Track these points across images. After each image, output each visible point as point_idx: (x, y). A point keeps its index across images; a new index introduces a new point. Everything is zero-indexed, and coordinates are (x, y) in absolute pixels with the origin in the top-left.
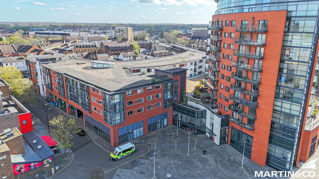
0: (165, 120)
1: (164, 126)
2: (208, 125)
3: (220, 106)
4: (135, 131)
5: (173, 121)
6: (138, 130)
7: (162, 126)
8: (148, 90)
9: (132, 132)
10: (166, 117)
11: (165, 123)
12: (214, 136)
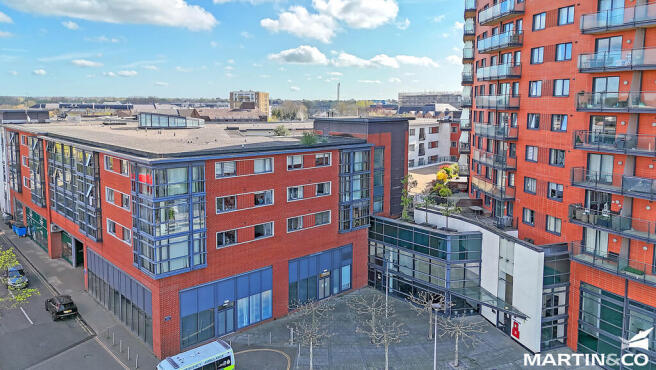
0: (346, 270)
1: (340, 291)
2: (491, 284)
3: (528, 218)
4: (242, 303)
5: (371, 275)
6: (254, 298)
7: (336, 291)
8: (290, 167)
9: (234, 307)
10: (349, 261)
11: (346, 281)
12: (518, 320)
